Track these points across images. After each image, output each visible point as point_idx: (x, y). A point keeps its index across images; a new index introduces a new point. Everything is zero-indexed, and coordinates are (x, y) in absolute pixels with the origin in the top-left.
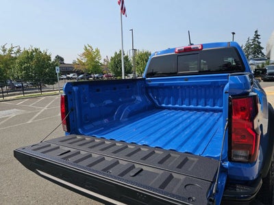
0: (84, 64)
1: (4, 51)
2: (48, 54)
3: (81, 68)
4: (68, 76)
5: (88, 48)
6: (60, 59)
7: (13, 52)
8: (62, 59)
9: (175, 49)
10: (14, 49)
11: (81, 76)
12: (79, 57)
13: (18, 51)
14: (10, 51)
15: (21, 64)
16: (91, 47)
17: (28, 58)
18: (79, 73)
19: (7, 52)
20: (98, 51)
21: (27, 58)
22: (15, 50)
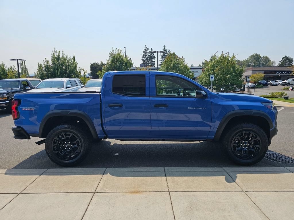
8: (291, 61)
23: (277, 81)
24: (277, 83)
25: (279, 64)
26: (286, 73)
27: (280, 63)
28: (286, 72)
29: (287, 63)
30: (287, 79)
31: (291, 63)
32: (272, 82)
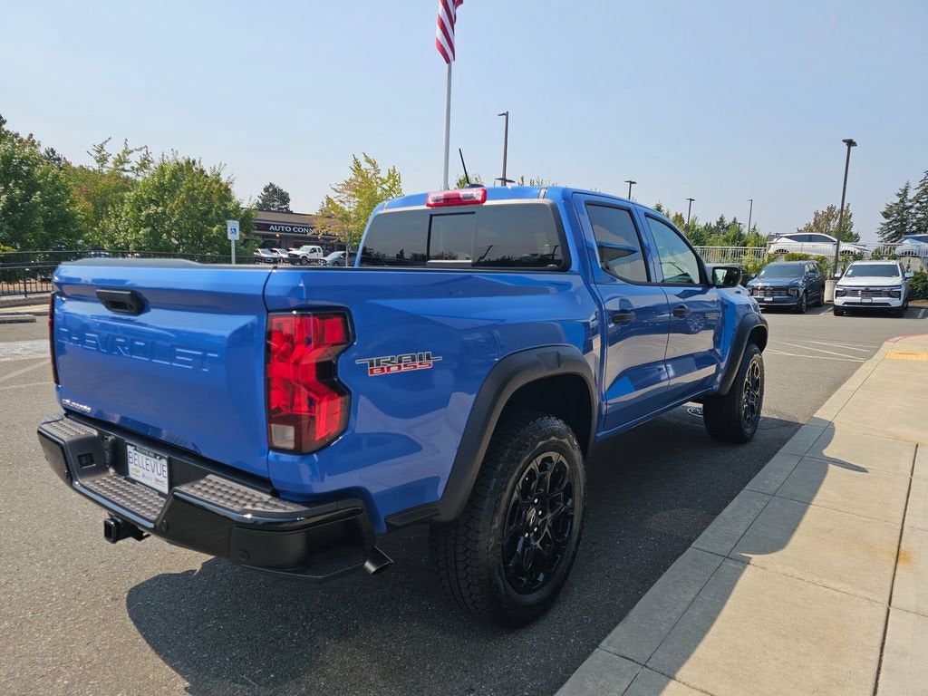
0: (346, 218)
1: (102, 160)
2: (224, 180)
3: (335, 229)
4: (294, 251)
5: (365, 166)
6: (275, 197)
7: (127, 167)
8: (284, 198)
9: (426, 196)
10: (130, 157)
11: (335, 255)
12: (333, 195)
13: (144, 165)
14: (121, 161)
15: (139, 204)
16: (374, 165)
17: (161, 188)
18: (329, 245)
19: (110, 164)
20: (394, 177)
21: (157, 188)
22: (135, 159)
23: (275, 251)
24: (275, 255)
25: (258, 203)
26: (292, 231)
27: (261, 202)
28: (292, 227)
29: (276, 204)
30: (298, 246)
31: (285, 203)
32: (263, 252)
